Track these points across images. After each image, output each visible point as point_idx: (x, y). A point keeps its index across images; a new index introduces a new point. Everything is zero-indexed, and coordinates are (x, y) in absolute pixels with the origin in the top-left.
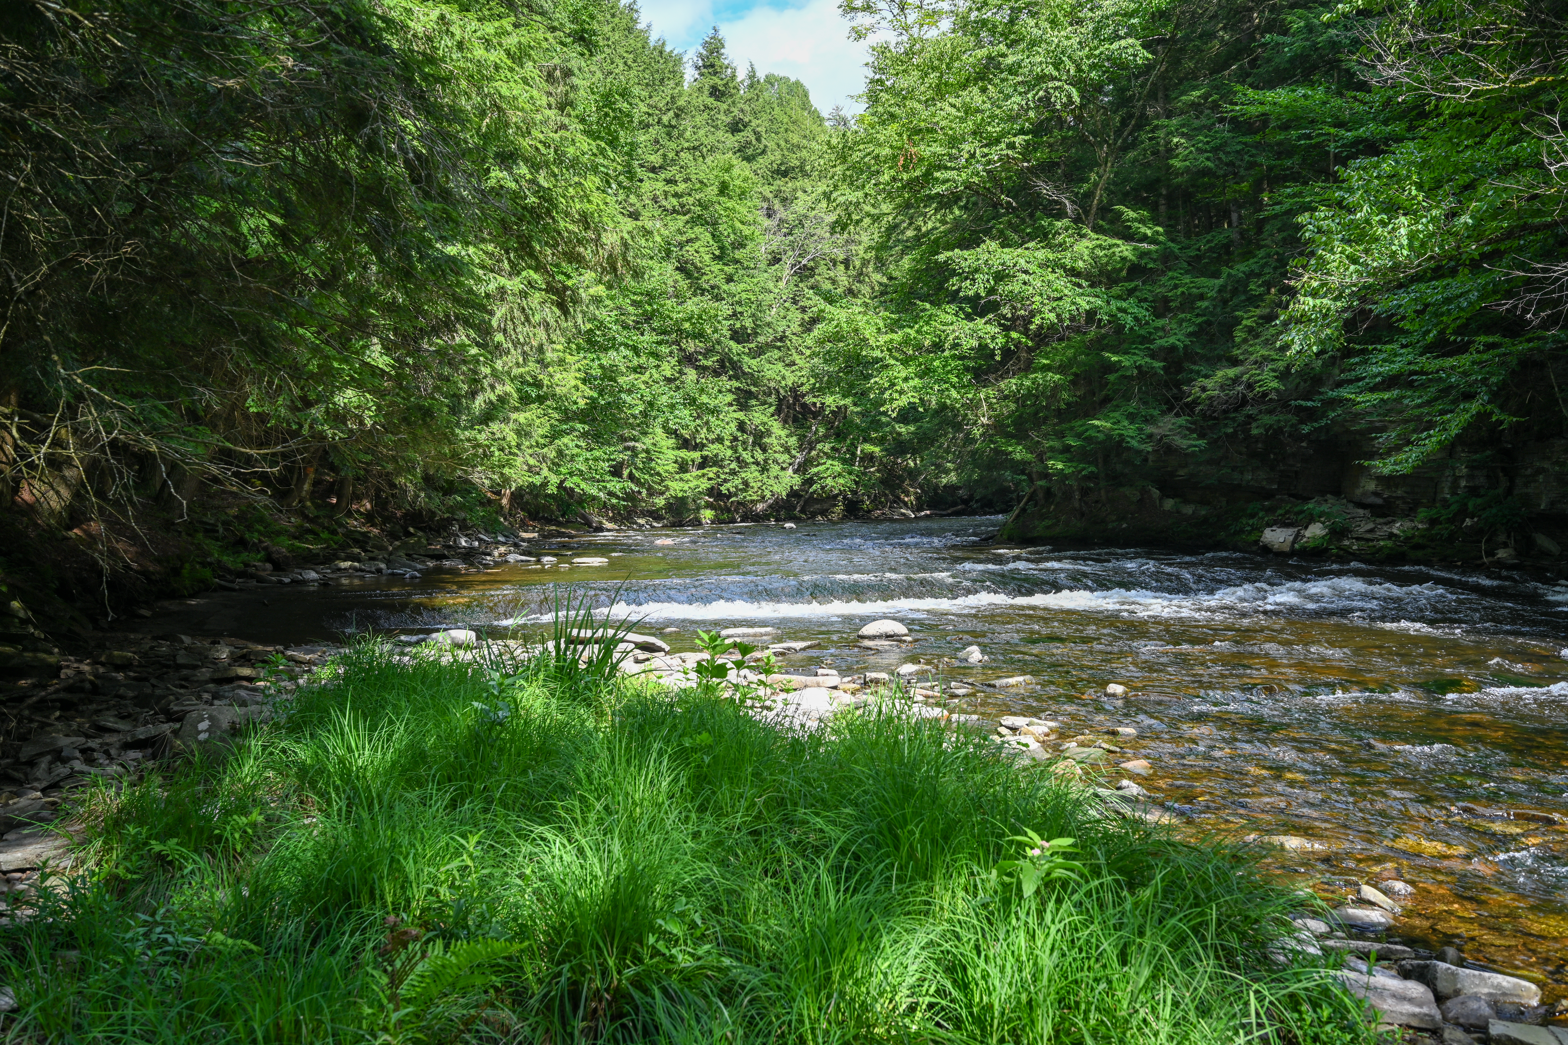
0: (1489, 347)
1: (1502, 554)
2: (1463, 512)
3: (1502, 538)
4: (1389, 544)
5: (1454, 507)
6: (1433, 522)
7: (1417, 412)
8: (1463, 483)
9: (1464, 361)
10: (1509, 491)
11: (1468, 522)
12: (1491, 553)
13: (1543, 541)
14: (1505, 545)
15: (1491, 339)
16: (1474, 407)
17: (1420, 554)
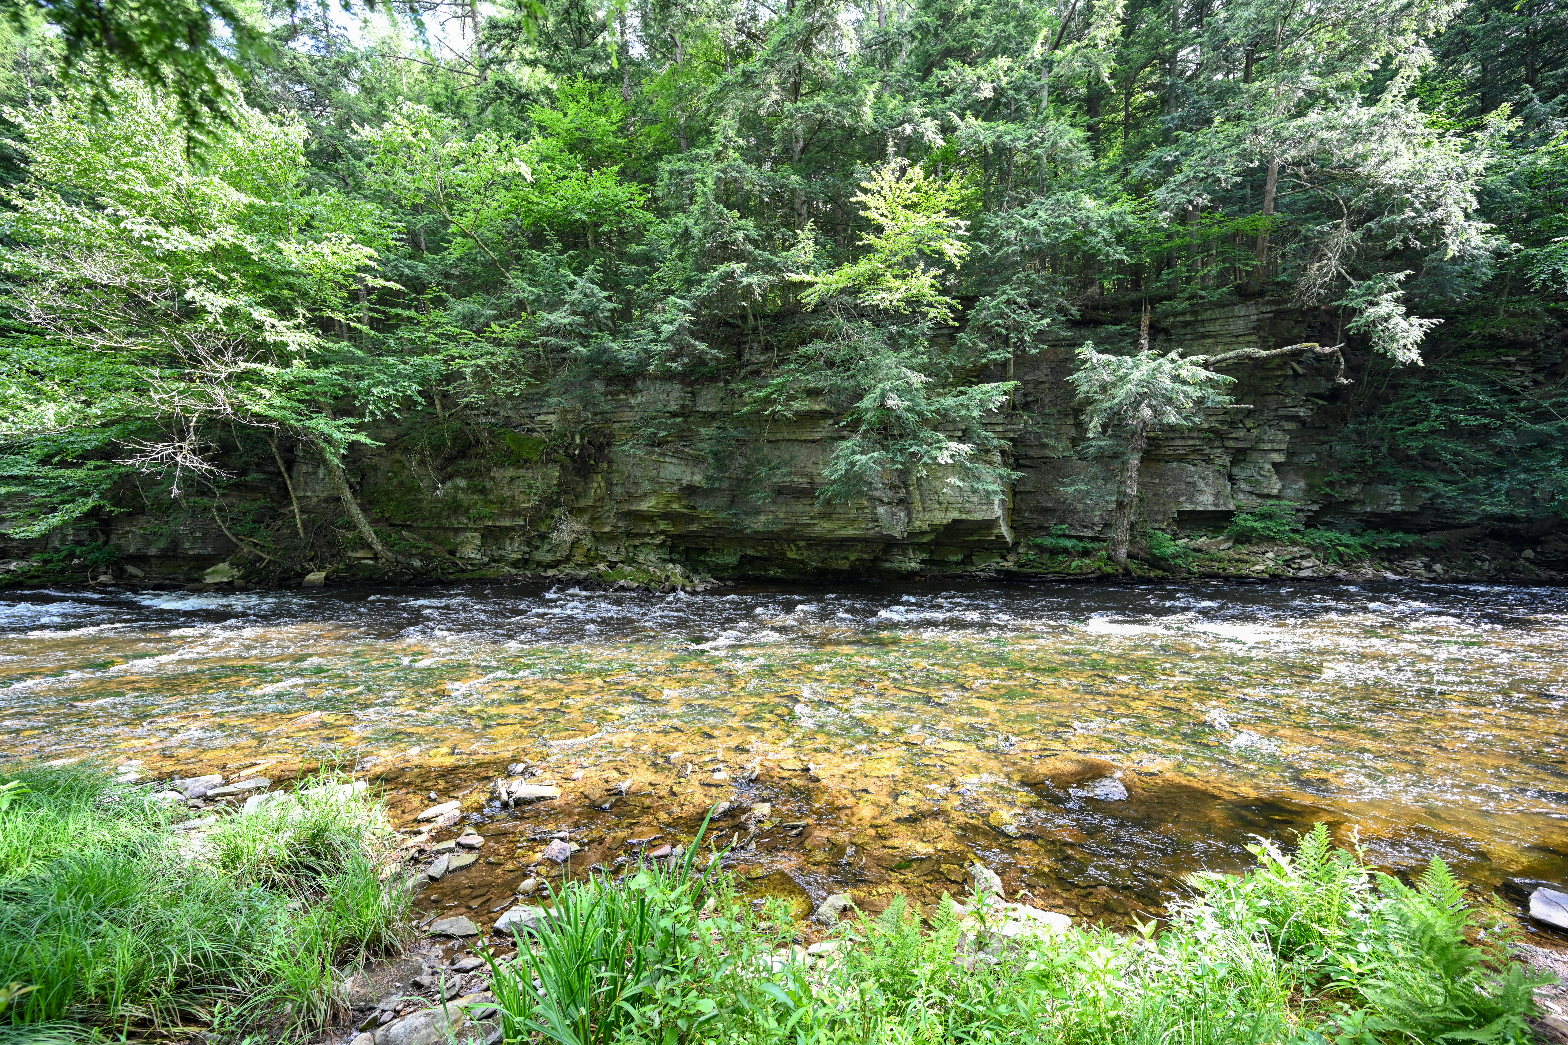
0: (97, 468)
1: (102, 578)
2: (72, 555)
3: (103, 569)
4: (8, 576)
5: (65, 553)
6: (46, 562)
7: (41, 500)
8: (70, 538)
9: (80, 473)
10: (106, 543)
11: (76, 561)
12: (94, 578)
13: (131, 569)
14: (105, 573)
15: (99, 463)
16: (90, 503)
17: (36, 581)
